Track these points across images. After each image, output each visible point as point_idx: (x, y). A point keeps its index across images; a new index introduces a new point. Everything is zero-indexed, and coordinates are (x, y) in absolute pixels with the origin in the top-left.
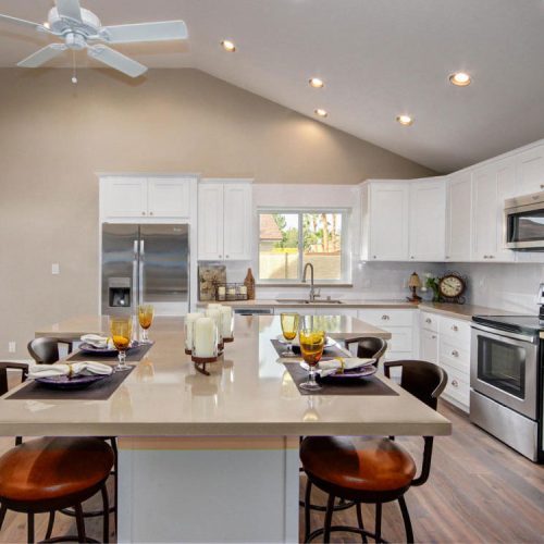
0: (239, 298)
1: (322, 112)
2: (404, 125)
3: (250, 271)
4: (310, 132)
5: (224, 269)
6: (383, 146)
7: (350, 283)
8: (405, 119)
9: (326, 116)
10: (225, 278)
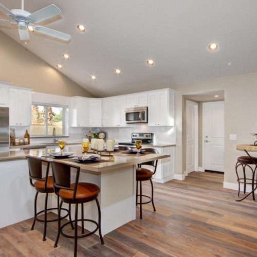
0: (24, 143)
1: (60, 66)
2: (93, 79)
3: (27, 131)
4: (51, 71)
5: (14, 131)
6: (78, 83)
7: (68, 135)
8: (93, 77)
9: (62, 68)
10: (15, 135)
